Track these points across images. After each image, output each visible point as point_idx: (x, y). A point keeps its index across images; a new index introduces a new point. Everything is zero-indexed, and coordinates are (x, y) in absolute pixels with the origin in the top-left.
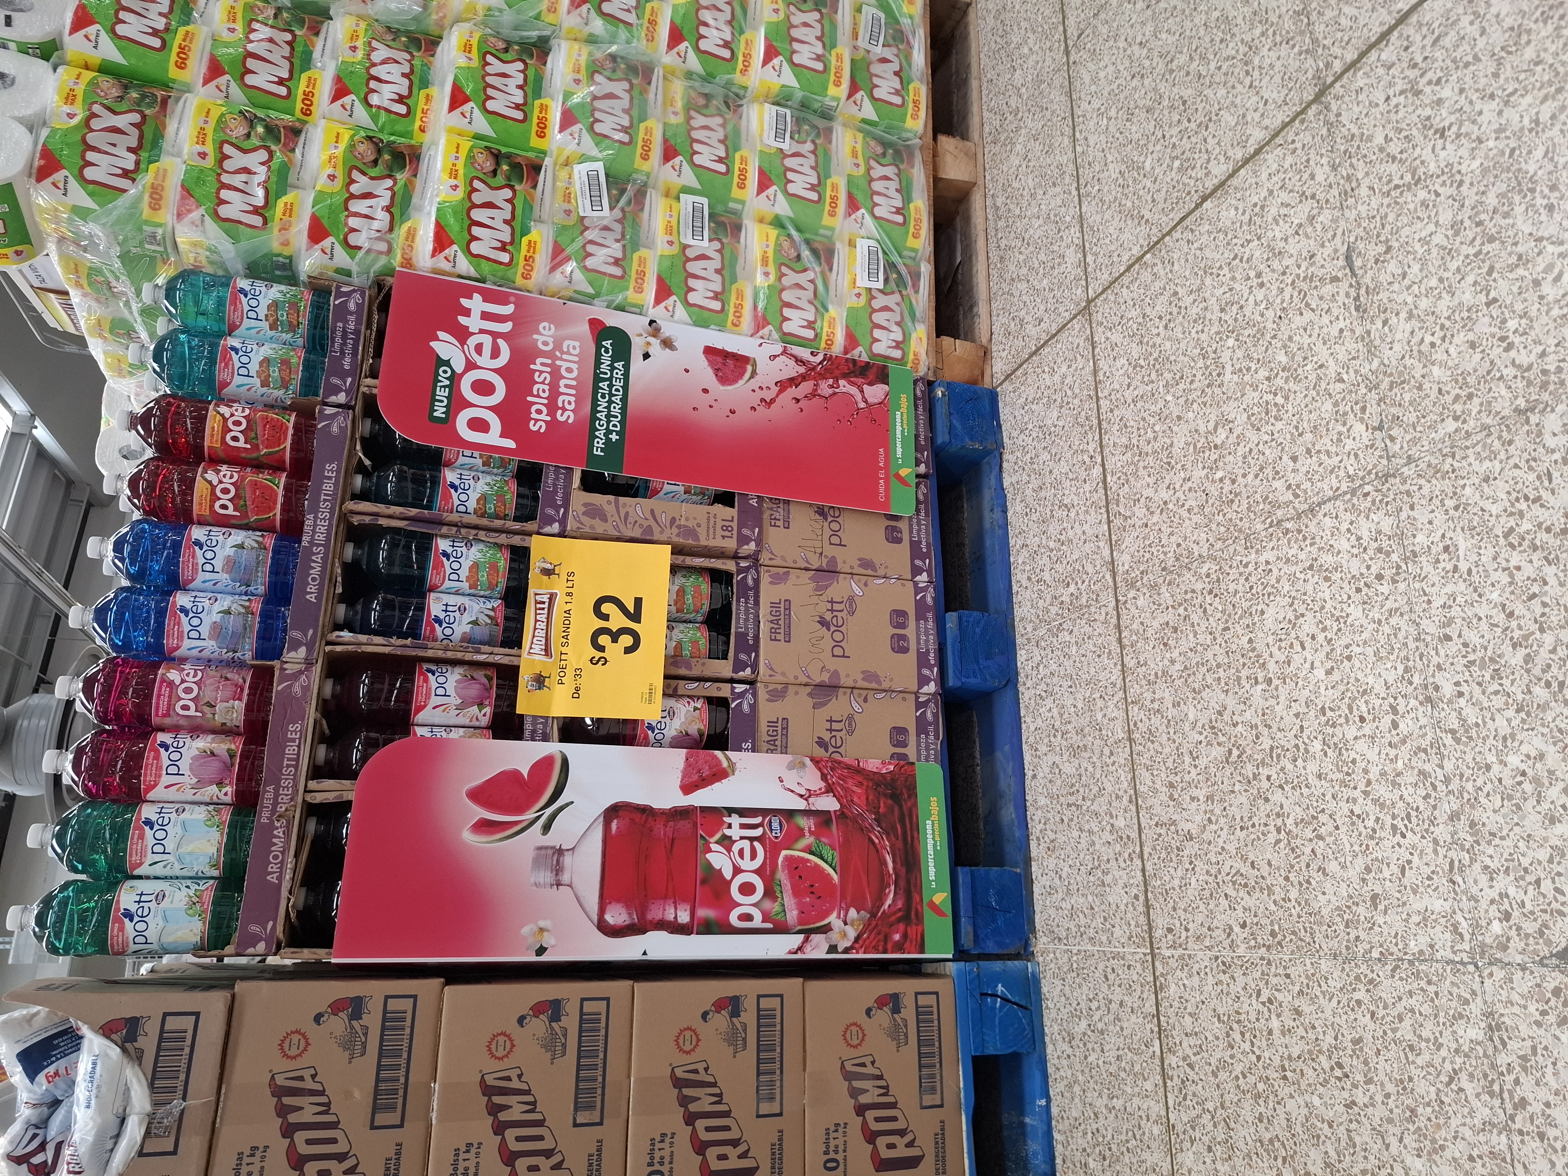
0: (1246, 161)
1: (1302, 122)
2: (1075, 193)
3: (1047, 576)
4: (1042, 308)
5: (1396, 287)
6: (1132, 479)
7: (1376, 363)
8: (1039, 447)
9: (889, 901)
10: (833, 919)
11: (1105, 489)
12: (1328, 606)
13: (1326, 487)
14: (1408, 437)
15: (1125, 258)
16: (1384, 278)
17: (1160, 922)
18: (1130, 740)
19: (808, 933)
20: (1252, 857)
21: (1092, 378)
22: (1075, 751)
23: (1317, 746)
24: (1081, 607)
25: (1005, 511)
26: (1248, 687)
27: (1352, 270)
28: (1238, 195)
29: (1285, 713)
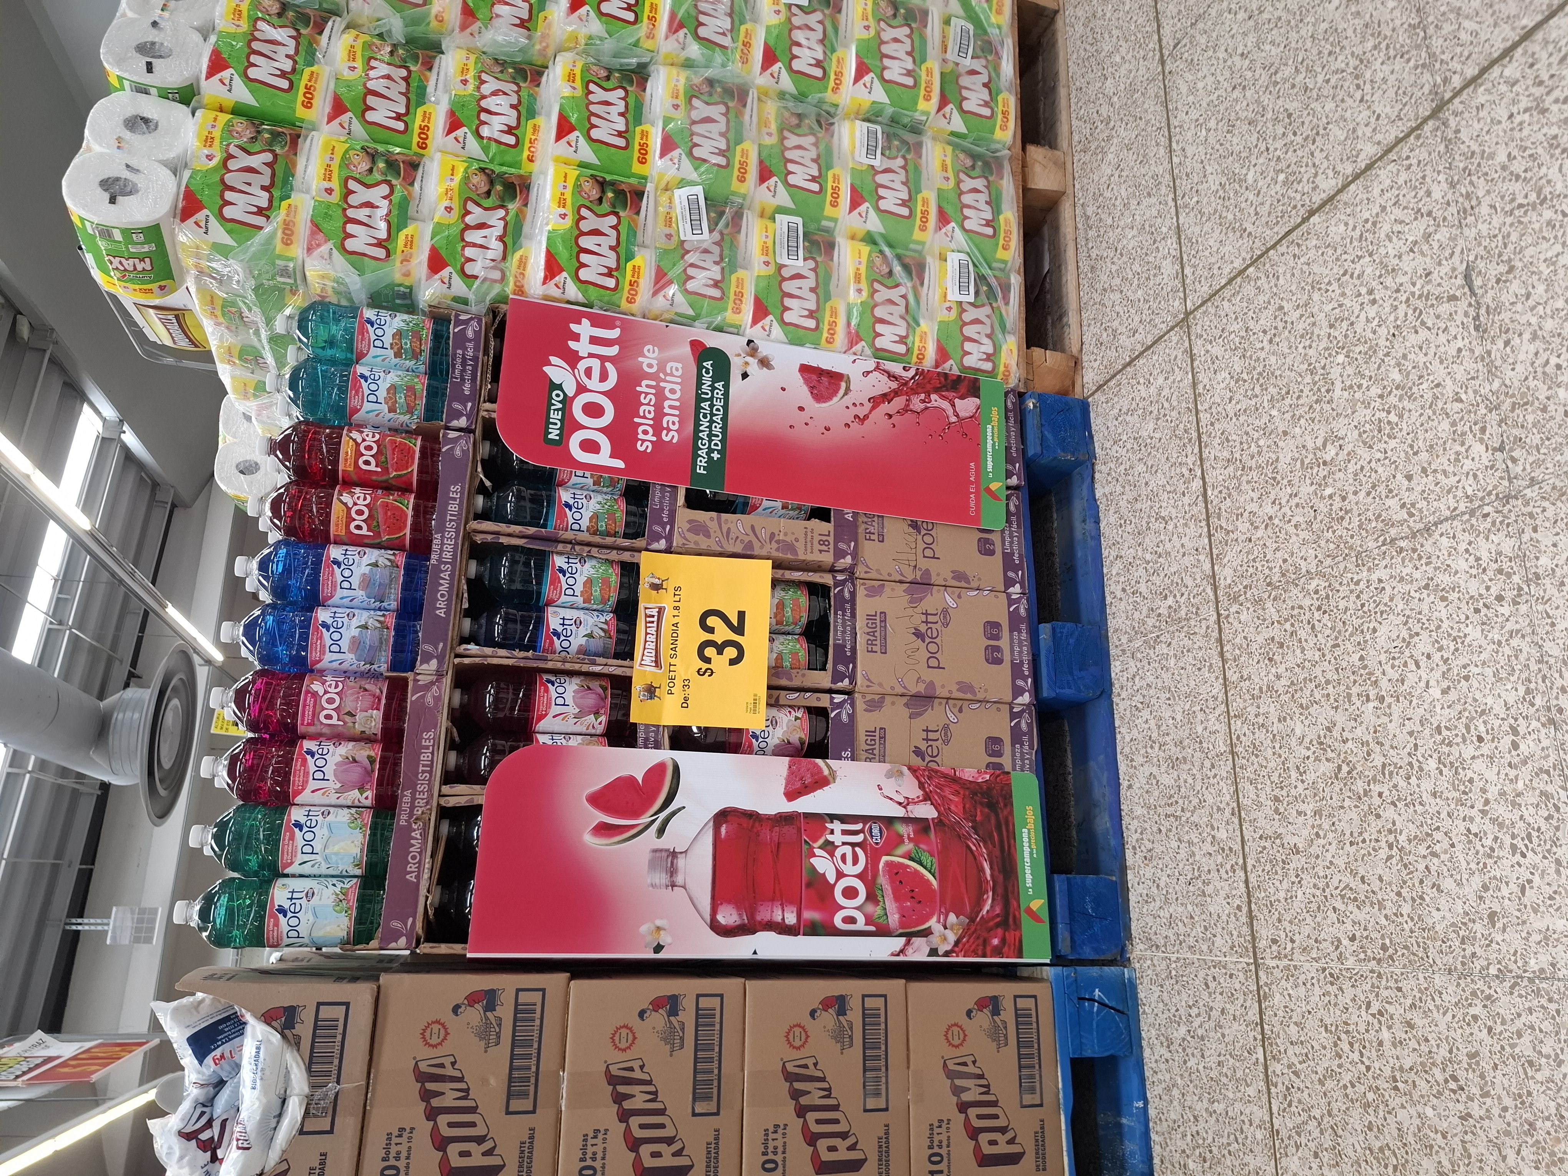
0: (1357, 177)
1: (1418, 137)
2: (1171, 204)
3: (1143, 588)
4: (1137, 319)
5: (1519, 308)
6: (1234, 494)
7: (1496, 384)
8: (1134, 458)
9: (987, 907)
10: (933, 923)
11: (1206, 502)
12: (1445, 626)
13: (1443, 507)
14: (1531, 459)
15: (1226, 271)
16: (1506, 298)
17: (1264, 933)
18: (1232, 753)
19: (909, 936)
20: (1362, 872)
21: (1190, 391)
22: (1174, 763)
23: (1432, 764)
24: (1180, 620)
25: (1097, 522)
26: (1359, 704)
27: (1471, 289)
28: (1348, 211)
29: (1398, 731)
